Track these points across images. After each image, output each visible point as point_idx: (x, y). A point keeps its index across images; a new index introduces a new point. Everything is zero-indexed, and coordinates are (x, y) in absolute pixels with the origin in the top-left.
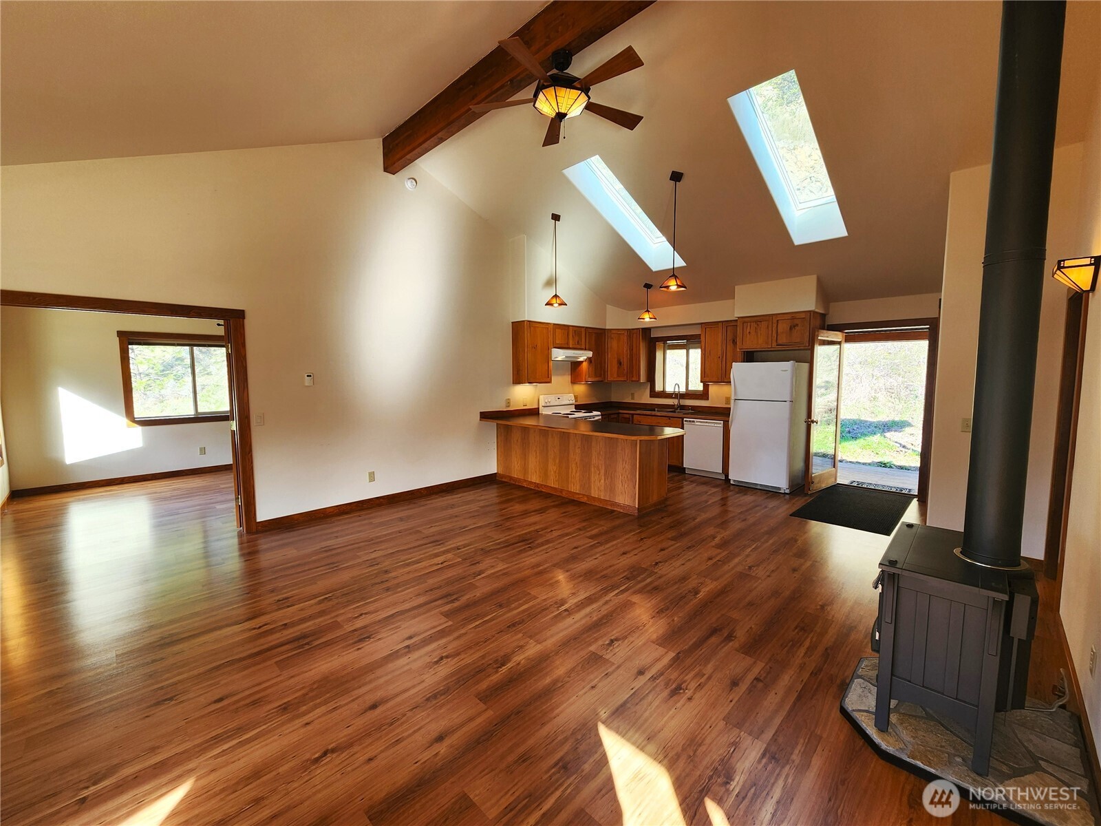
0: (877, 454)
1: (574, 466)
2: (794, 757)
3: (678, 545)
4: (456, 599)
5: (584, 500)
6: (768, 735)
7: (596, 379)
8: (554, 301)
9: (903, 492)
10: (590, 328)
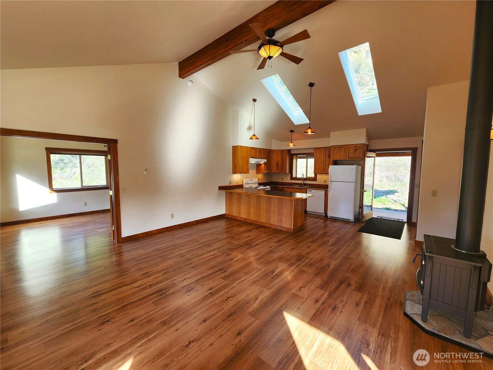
0: (385, 204)
1: (263, 210)
2: (391, 334)
3: (314, 245)
4: (225, 271)
5: (268, 225)
6: (378, 325)
7: (268, 172)
8: (254, 137)
9: (400, 221)
10: (265, 149)
